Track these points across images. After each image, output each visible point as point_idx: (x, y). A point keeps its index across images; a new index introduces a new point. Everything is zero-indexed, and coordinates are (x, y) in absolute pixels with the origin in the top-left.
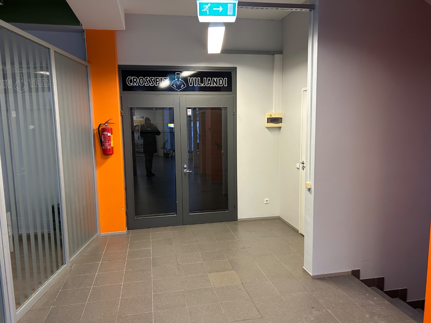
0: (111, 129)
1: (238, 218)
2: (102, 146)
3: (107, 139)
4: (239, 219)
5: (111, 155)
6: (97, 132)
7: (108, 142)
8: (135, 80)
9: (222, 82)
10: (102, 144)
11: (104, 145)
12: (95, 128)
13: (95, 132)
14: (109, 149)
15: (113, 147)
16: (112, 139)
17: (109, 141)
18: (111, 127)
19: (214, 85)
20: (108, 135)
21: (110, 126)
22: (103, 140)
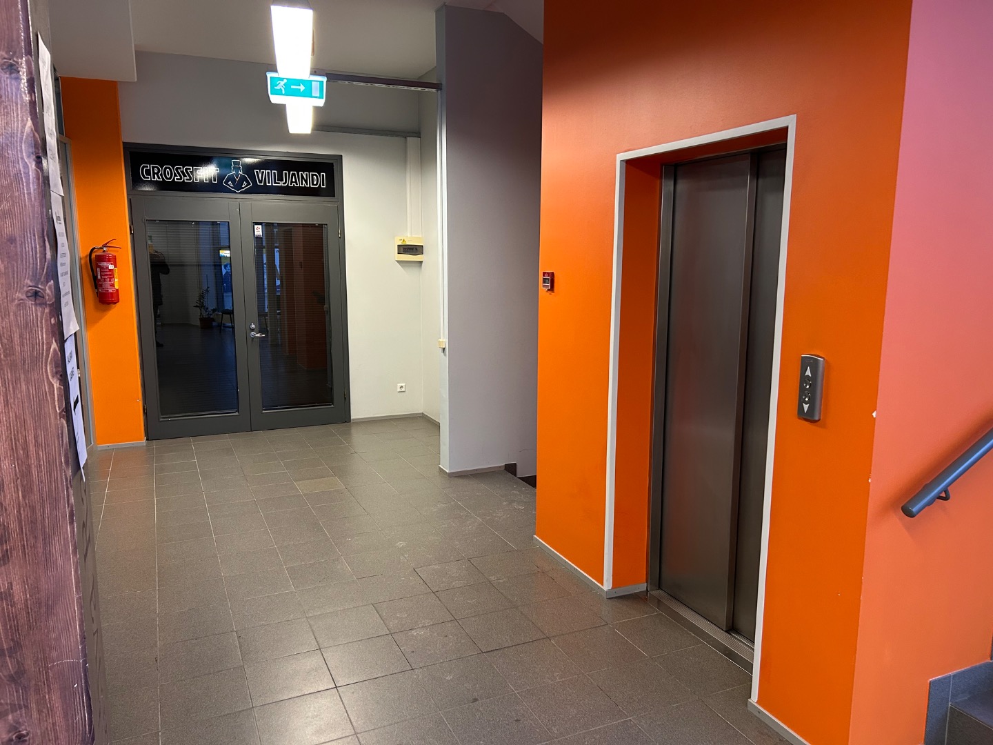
0: (115, 258)
1: (352, 418)
2: (96, 287)
3: (107, 275)
4: (353, 420)
5: (115, 303)
6: (86, 263)
7: (110, 281)
8: (156, 170)
9: (317, 180)
10: (96, 283)
11: (101, 286)
12: (81, 256)
13: (83, 262)
14: (111, 293)
15: (117, 290)
16: (116, 275)
17: (110, 278)
18: (114, 254)
19: (302, 184)
20: (110, 268)
21: (110, 252)
22: (99, 277)
